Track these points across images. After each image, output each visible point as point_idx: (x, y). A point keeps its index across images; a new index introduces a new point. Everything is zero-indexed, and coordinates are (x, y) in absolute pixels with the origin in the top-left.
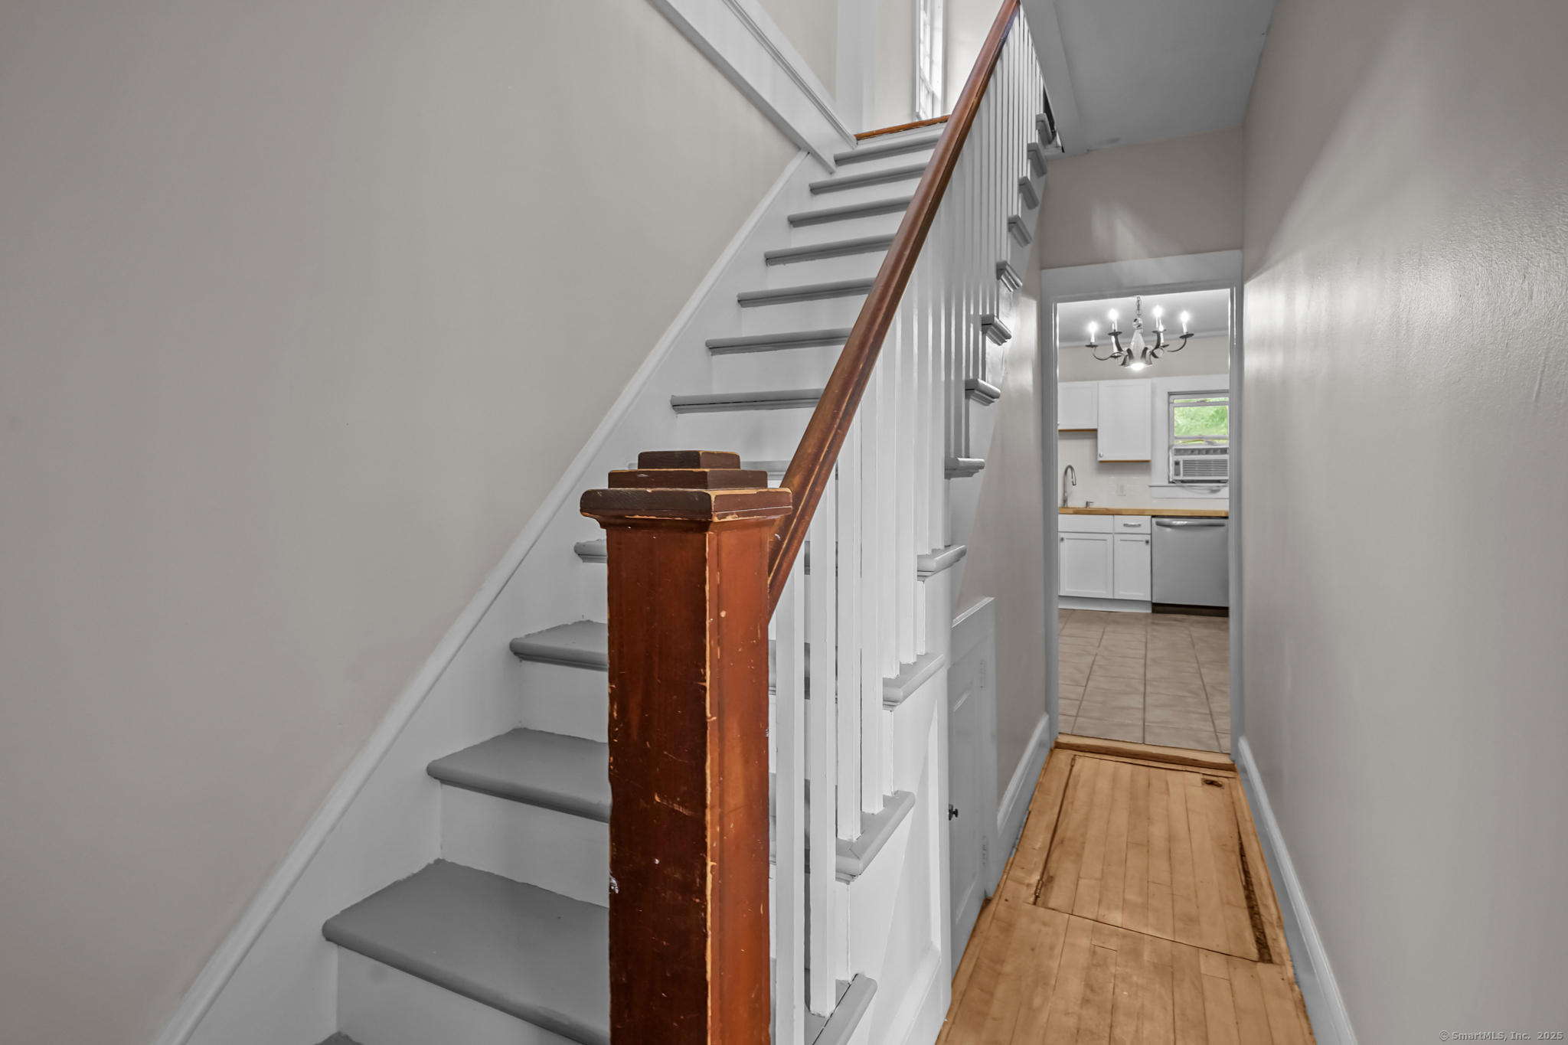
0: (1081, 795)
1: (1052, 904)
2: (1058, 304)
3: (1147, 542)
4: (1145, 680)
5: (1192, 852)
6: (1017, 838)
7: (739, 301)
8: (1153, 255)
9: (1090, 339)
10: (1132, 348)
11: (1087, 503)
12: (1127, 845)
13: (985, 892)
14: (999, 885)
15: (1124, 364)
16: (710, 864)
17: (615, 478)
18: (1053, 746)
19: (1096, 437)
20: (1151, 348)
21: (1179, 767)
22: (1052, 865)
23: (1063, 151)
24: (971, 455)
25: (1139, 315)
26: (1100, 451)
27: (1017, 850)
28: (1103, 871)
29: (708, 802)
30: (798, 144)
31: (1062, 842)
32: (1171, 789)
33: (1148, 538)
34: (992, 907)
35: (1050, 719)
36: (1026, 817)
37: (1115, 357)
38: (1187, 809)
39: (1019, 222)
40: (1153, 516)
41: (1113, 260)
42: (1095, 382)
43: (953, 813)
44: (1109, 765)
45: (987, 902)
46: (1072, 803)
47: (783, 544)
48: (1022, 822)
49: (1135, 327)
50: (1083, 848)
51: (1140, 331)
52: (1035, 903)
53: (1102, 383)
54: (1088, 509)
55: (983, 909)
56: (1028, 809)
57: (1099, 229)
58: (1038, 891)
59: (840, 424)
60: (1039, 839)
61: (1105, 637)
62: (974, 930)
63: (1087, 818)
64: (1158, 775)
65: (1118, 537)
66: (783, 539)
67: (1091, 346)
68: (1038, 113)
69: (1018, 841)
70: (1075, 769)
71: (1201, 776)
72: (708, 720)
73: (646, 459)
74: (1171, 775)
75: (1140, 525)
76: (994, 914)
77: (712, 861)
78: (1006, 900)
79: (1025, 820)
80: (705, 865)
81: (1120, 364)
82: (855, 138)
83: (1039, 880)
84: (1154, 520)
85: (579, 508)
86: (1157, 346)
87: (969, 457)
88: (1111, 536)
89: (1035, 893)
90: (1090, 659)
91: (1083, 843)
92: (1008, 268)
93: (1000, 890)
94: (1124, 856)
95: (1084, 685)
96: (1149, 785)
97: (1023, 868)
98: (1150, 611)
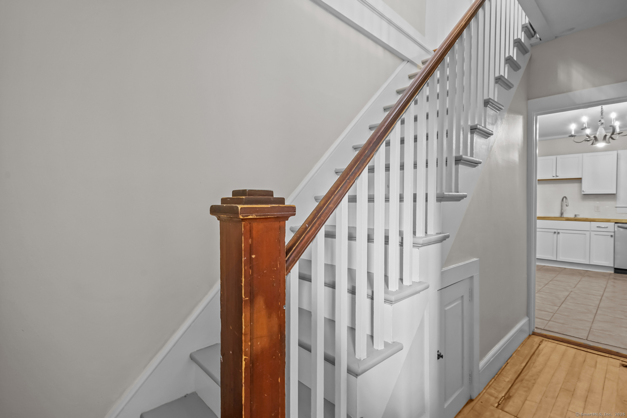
0: (540, 360)
1: (506, 409)
2: (538, 117)
3: (612, 236)
4: (598, 307)
5: (601, 400)
6: (496, 374)
7: (370, 128)
8: (594, 85)
9: (571, 132)
10: (597, 136)
11: (575, 215)
12: (560, 389)
13: (471, 396)
14: (479, 394)
15: (592, 144)
16: (244, 357)
17: (224, 200)
18: (531, 333)
19: (581, 182)
20: (609, 135)
21: (607, 355)
22: (513, 391)
23: (541, 40)
24: (459, 191)
25: (602, 118)
26: (583, 189)
27: (495, 380)
28: (541, 399)
29: (243, 332)
30: (403, 59)
31: (522, 380)
32: (598, 365)
33: (613, 234)
34: (472, 404)
35: (529, 320)
36: (505, 365)
37: (588, 141)
38: (605, 378)
39: (502, 78)
40: (616, 223)
41: (570, 91)
42: (580, 155)
43: (440, 356)
44: (562, 347)
45: (471, 400)
46: (534, 363)
47: (308, 229)
48: (502, 367)
49: (599, 124)
50: (533, 386)
51: (603, 126)
52: (497, 407)
53: (585, 155)
54: (576, 218)
55: (467, 404)
56: (507, 361)
57: (562, 76)
58: (501, 402)
59: (349, 177)
60: (509, 376)
61: (580, 283)
62: (460, 412)
63: (541, 371)
64: (591, 357)
65: (593, 233)
66: (309, 227)
67: (572, 136)
68: (524, 23)
69: (497, 376)
70: (541, 347)
71: (621, 362)
72: (243, 299)
73: (235, 193)
74: (600, 359)
75: (607, 227)
76: (473, 407)
77: (245, 356)
78: (482, 402)
79: (504, 367)
80: (242, 357)
81: (591, 144)
82: (433, 51)
83: (503, 397)
84: (616, 225)
85: (210, 212)
86: (613, 134)
87: (458, 192)
88: (588, 233)
89: (499, 402)
90: (567, 293)
91: (534, 383)
92: (491, 101)
93: (480, 396)
94: (556, 394)
95: (559, 306)
96: (584, 361)
97: (495, 389)
98: (612, 272)
